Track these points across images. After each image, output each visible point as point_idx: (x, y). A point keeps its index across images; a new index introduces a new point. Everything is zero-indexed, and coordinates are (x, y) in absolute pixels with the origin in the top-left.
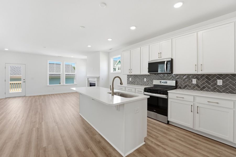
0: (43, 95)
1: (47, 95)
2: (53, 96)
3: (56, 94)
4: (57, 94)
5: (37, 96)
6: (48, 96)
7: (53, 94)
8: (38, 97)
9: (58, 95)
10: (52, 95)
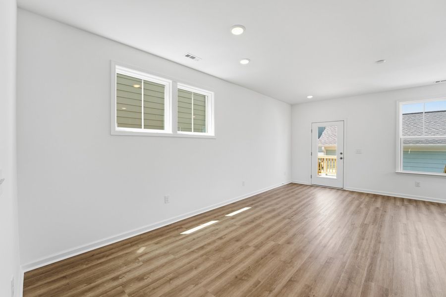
0: (383, 197)
1: (395, 198)
2: (412, 207)
3: (428, 204)
4: (432, 203)
5: (368, 194)
6: (398, 203)
7: (416, 201)
8: (367, 199)
9: (433, 208)
10: (410, 201)
